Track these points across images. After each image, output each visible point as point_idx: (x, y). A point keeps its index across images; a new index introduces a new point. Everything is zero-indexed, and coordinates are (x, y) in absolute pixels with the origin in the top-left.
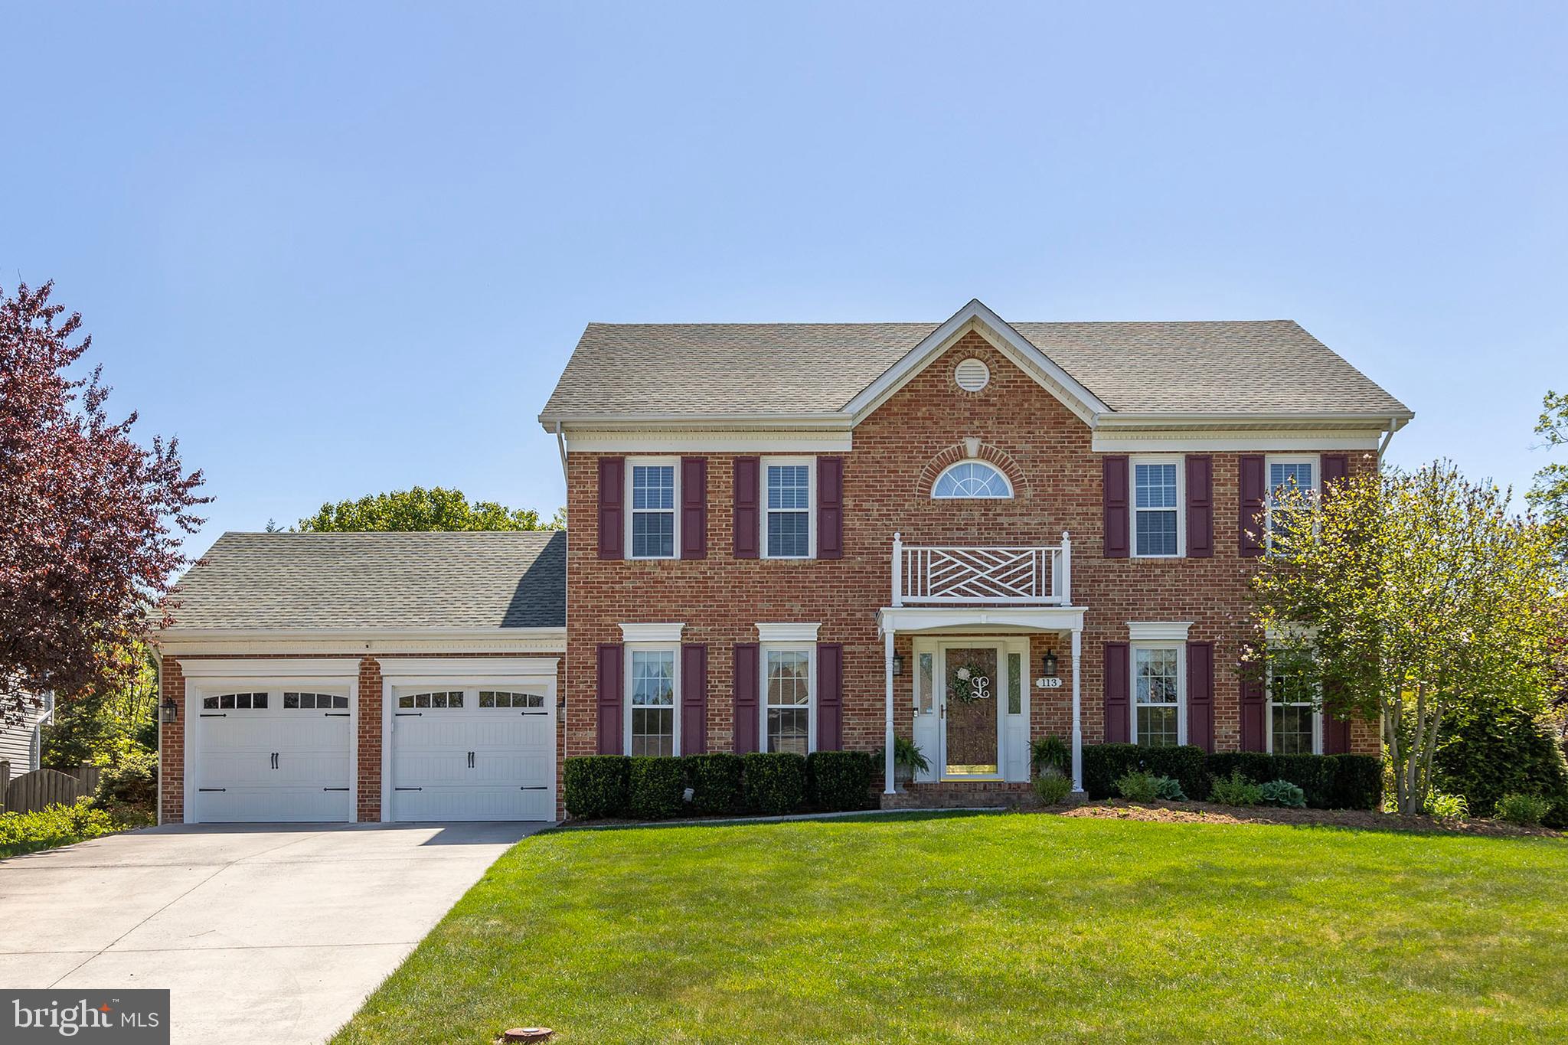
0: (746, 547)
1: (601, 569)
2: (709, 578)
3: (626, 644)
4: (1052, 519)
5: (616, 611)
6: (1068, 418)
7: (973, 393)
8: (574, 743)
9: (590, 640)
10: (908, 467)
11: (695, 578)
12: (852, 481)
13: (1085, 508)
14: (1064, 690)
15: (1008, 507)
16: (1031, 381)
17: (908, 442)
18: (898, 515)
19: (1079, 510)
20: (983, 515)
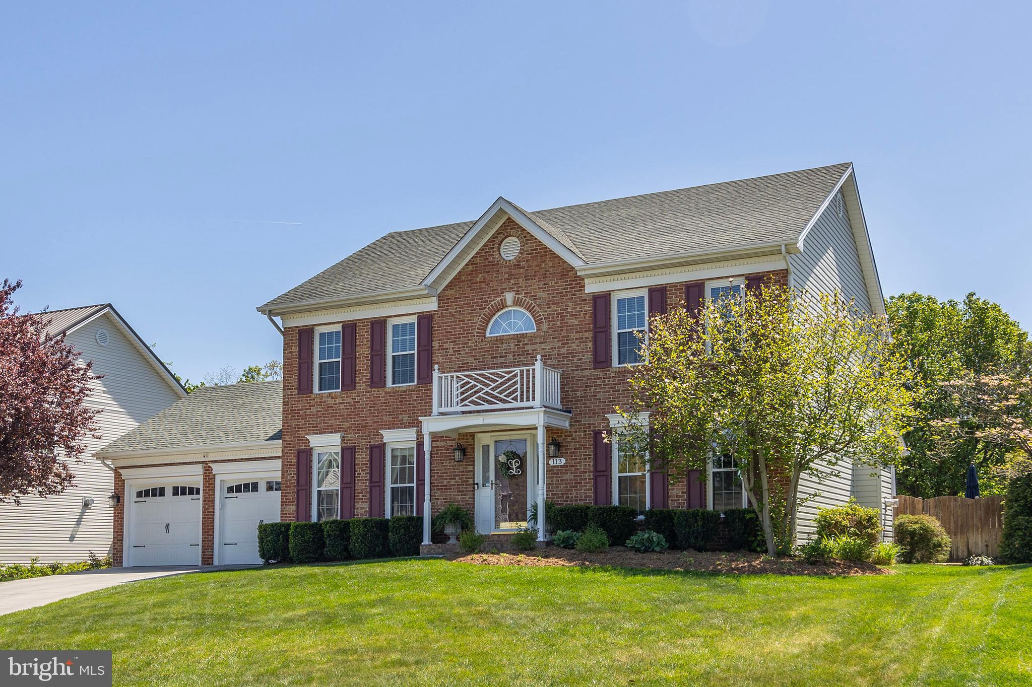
0: (377, 380)
1: (299, 401)
2: (357, 402)
3: (314, 449)
4: (560, 344)
5: (307, 427)
6: (570, 271)
7: (510, 261)
8: (284, 514)
9: (293, 447)
10: (471, 317)
11: (349, 403)
12: (437, 330)
13: (581, 334)
14: (567, 466)
15: (532, 337)
16: (546, 248)
17: (471, 300)
18: (465, 350)
19: (578, 336)
20: (516, 345)
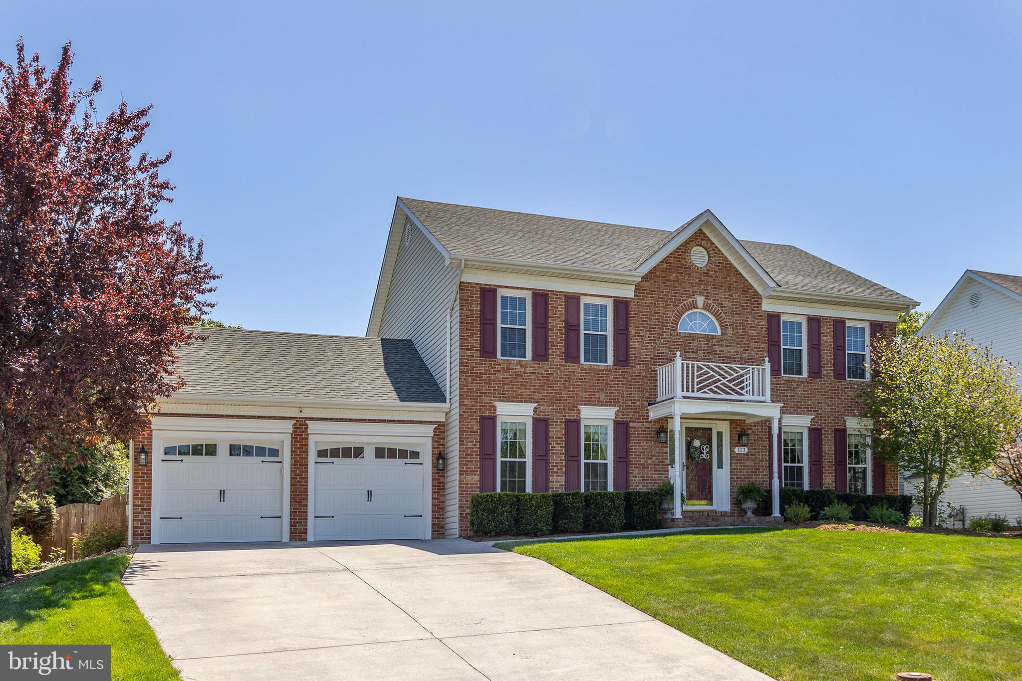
0: (571, 356)
1: (482, 364)
2: (550, 374)
3: (498, 416)
4: (742, 350)
5: (492, 393)
6: (750, 289)
7: (701, 268)
8: (465, 484)
9: (475, 412)
10: (666, 311)
11: (542, 374)
12: (634, 317)
13: (758, 344)
14: (748, 455)
15: (719, 340)
16: (731, 264)
17: (665, 295)
18: (660, 341)
19: (756, 345)
20: (706, 344)
